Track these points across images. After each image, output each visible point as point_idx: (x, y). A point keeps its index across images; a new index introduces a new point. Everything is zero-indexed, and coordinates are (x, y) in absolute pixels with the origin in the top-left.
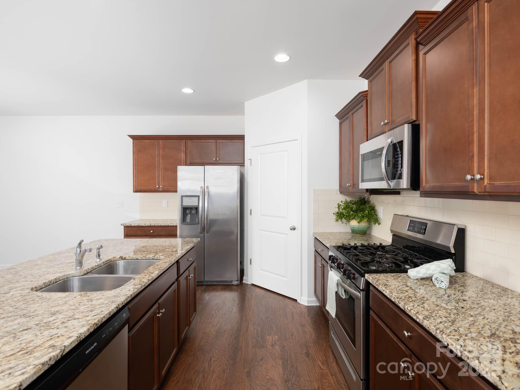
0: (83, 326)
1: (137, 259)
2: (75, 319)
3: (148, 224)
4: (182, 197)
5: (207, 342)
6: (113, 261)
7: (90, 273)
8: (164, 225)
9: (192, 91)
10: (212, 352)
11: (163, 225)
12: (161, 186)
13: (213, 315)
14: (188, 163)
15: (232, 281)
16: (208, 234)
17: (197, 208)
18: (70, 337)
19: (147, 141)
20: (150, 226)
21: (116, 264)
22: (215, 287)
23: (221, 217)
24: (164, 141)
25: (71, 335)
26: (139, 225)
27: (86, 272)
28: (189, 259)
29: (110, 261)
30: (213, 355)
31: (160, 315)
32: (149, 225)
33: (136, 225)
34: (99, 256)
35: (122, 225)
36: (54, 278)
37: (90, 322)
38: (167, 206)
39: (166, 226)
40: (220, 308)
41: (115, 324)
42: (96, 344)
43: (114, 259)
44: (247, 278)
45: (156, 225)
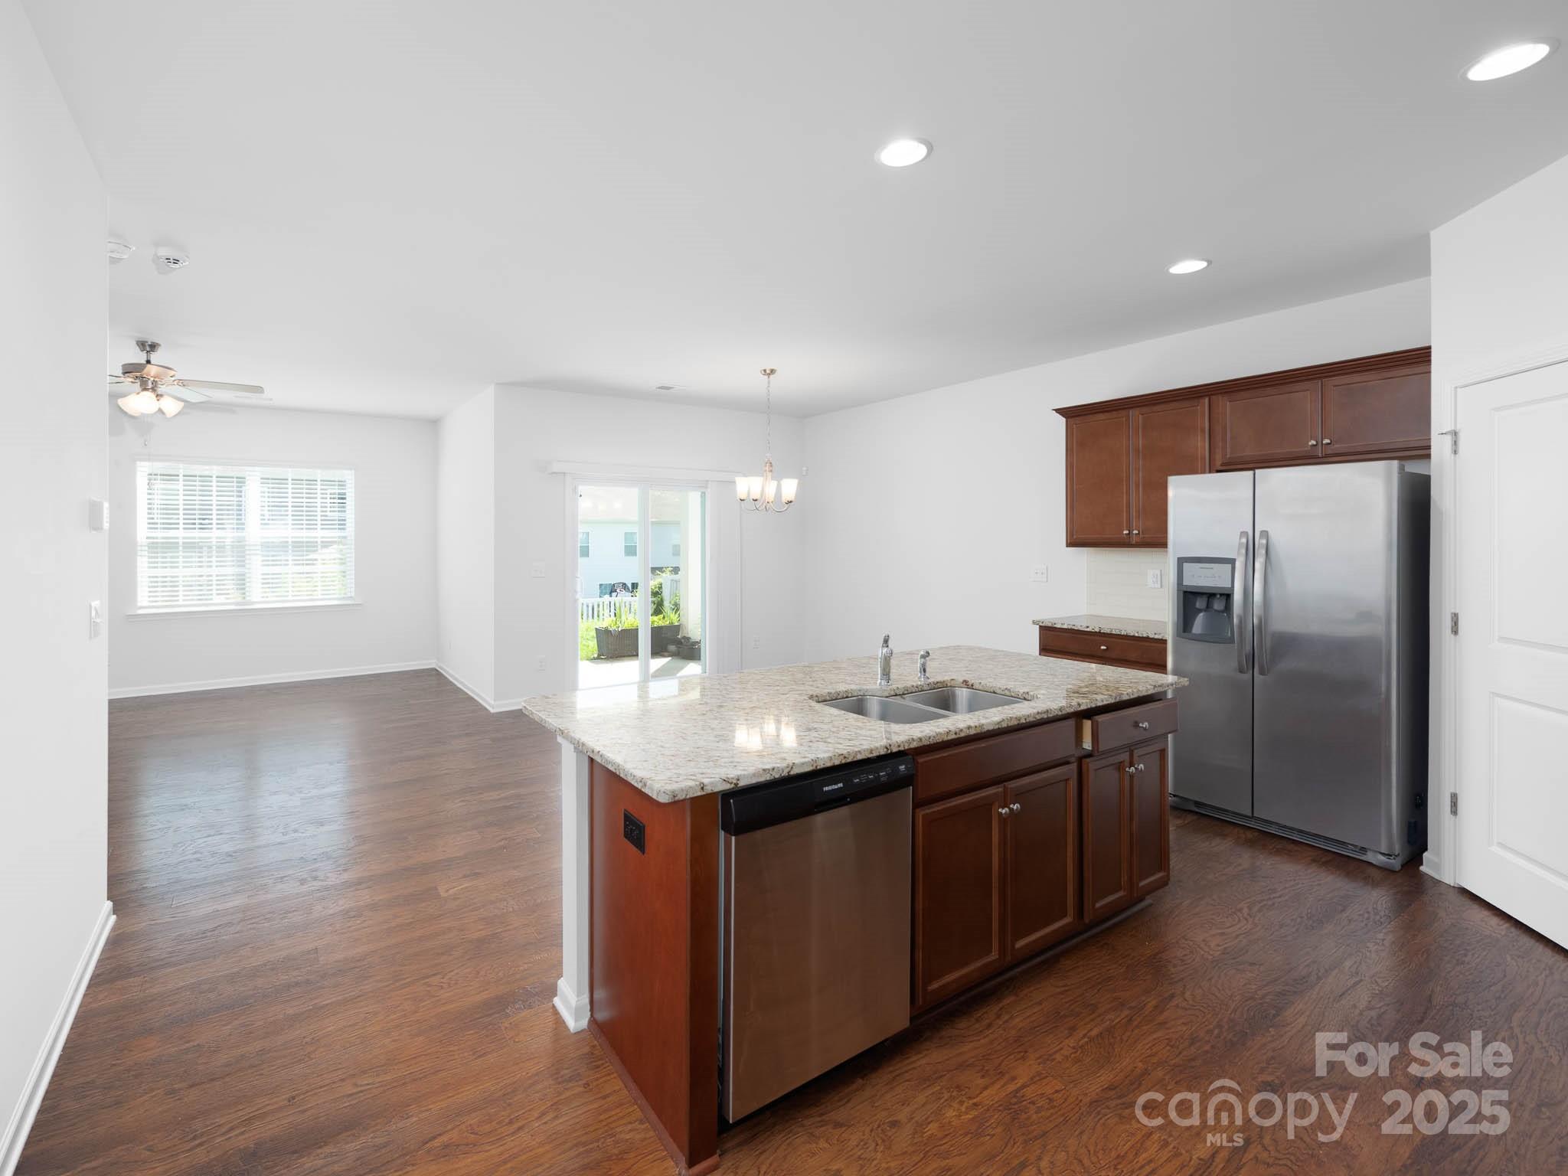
0: (825, 752)
1: (994, 693)
2: (825, 742)
3: (1094, 627)
4: (1181, 561)
5: (1183, 961)
6: (951, 686)
7: (898, 697)
8: (1136, 635)
9: (1204, 264)
10: (1185, 986)
11: (1132, 634)
12: (1135, 532)
13: (1240, 910)
14: (1218, 464)
15: (1364, 850)
16: (1261, 677)
17: (1228, 596)
18: (805, 757)
19: (1101, 416)
20: (1100, 634)
21: (954, 695)
22: (1291, 846)
23: (1314, 628)
24: (1144, 410)
25: (807, 755)
26: (1073, 627)
27: (893, 693)
28: (1141, 725)
29: (943, 685)
30: (1183, 993)
31: (1004, 811)
32: (1097, 630)
33: (1065, 627)
34: (925, 671)
35: (1034, 623)
36: (844, 690)
37: (837, 750)
38: (1159, 586)
39: (1143, 637)
40: (1273, 904)
41: (881, 774)
42: (840, 785)
43: (952, 682)
44: (1436, 860)
45: (1114, 632)
